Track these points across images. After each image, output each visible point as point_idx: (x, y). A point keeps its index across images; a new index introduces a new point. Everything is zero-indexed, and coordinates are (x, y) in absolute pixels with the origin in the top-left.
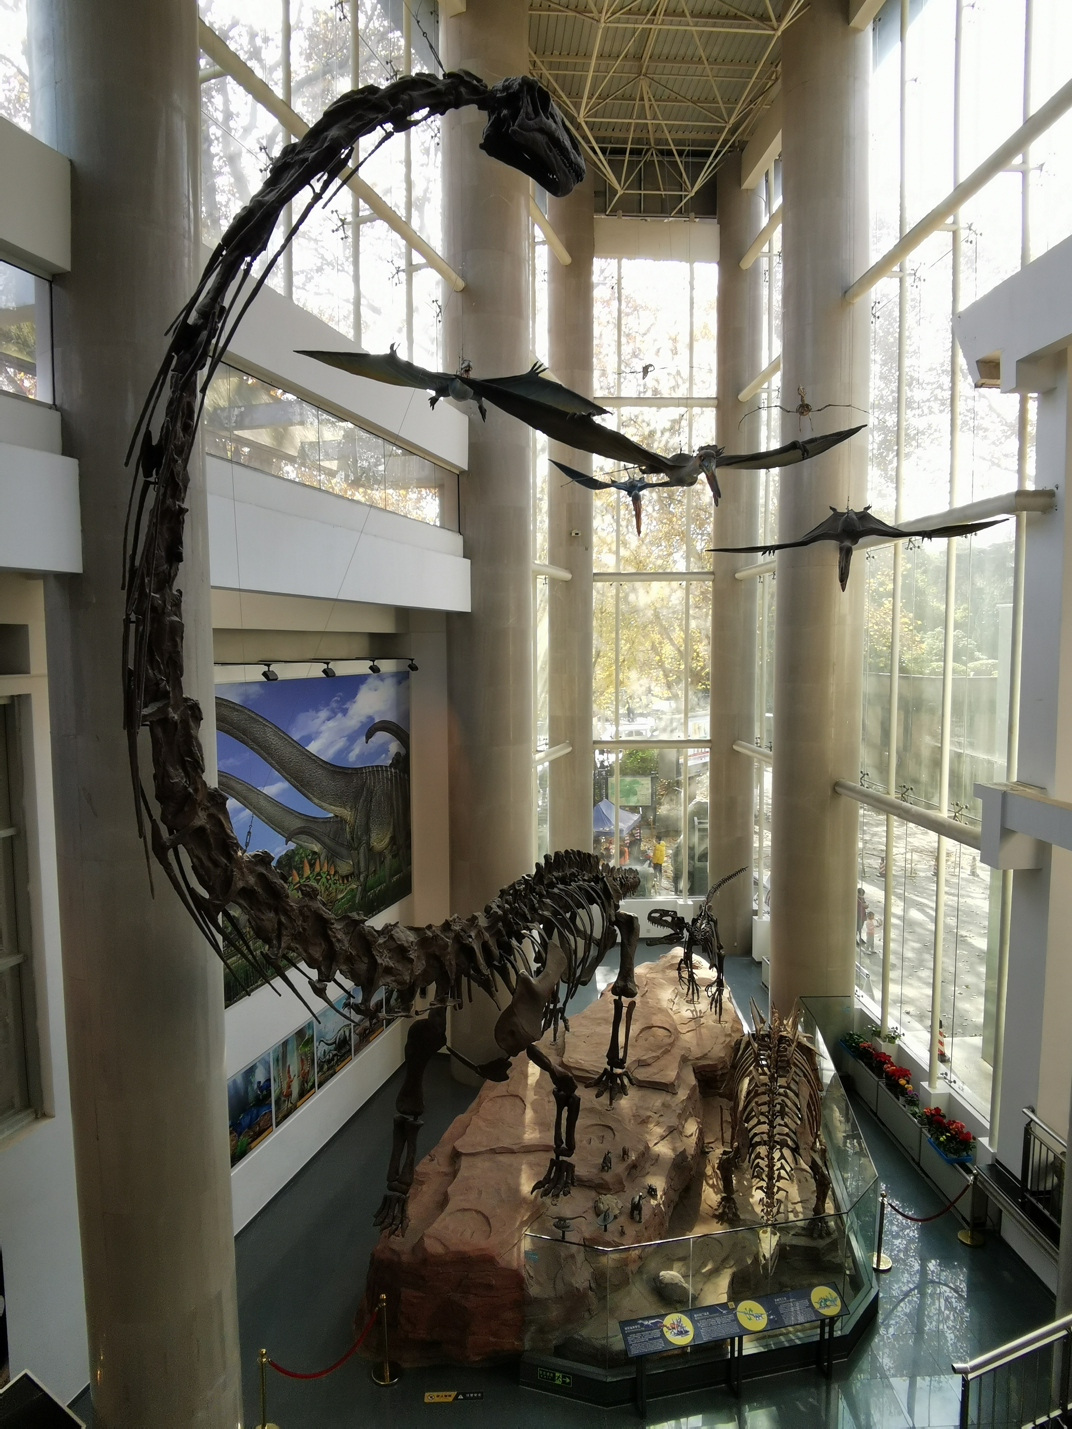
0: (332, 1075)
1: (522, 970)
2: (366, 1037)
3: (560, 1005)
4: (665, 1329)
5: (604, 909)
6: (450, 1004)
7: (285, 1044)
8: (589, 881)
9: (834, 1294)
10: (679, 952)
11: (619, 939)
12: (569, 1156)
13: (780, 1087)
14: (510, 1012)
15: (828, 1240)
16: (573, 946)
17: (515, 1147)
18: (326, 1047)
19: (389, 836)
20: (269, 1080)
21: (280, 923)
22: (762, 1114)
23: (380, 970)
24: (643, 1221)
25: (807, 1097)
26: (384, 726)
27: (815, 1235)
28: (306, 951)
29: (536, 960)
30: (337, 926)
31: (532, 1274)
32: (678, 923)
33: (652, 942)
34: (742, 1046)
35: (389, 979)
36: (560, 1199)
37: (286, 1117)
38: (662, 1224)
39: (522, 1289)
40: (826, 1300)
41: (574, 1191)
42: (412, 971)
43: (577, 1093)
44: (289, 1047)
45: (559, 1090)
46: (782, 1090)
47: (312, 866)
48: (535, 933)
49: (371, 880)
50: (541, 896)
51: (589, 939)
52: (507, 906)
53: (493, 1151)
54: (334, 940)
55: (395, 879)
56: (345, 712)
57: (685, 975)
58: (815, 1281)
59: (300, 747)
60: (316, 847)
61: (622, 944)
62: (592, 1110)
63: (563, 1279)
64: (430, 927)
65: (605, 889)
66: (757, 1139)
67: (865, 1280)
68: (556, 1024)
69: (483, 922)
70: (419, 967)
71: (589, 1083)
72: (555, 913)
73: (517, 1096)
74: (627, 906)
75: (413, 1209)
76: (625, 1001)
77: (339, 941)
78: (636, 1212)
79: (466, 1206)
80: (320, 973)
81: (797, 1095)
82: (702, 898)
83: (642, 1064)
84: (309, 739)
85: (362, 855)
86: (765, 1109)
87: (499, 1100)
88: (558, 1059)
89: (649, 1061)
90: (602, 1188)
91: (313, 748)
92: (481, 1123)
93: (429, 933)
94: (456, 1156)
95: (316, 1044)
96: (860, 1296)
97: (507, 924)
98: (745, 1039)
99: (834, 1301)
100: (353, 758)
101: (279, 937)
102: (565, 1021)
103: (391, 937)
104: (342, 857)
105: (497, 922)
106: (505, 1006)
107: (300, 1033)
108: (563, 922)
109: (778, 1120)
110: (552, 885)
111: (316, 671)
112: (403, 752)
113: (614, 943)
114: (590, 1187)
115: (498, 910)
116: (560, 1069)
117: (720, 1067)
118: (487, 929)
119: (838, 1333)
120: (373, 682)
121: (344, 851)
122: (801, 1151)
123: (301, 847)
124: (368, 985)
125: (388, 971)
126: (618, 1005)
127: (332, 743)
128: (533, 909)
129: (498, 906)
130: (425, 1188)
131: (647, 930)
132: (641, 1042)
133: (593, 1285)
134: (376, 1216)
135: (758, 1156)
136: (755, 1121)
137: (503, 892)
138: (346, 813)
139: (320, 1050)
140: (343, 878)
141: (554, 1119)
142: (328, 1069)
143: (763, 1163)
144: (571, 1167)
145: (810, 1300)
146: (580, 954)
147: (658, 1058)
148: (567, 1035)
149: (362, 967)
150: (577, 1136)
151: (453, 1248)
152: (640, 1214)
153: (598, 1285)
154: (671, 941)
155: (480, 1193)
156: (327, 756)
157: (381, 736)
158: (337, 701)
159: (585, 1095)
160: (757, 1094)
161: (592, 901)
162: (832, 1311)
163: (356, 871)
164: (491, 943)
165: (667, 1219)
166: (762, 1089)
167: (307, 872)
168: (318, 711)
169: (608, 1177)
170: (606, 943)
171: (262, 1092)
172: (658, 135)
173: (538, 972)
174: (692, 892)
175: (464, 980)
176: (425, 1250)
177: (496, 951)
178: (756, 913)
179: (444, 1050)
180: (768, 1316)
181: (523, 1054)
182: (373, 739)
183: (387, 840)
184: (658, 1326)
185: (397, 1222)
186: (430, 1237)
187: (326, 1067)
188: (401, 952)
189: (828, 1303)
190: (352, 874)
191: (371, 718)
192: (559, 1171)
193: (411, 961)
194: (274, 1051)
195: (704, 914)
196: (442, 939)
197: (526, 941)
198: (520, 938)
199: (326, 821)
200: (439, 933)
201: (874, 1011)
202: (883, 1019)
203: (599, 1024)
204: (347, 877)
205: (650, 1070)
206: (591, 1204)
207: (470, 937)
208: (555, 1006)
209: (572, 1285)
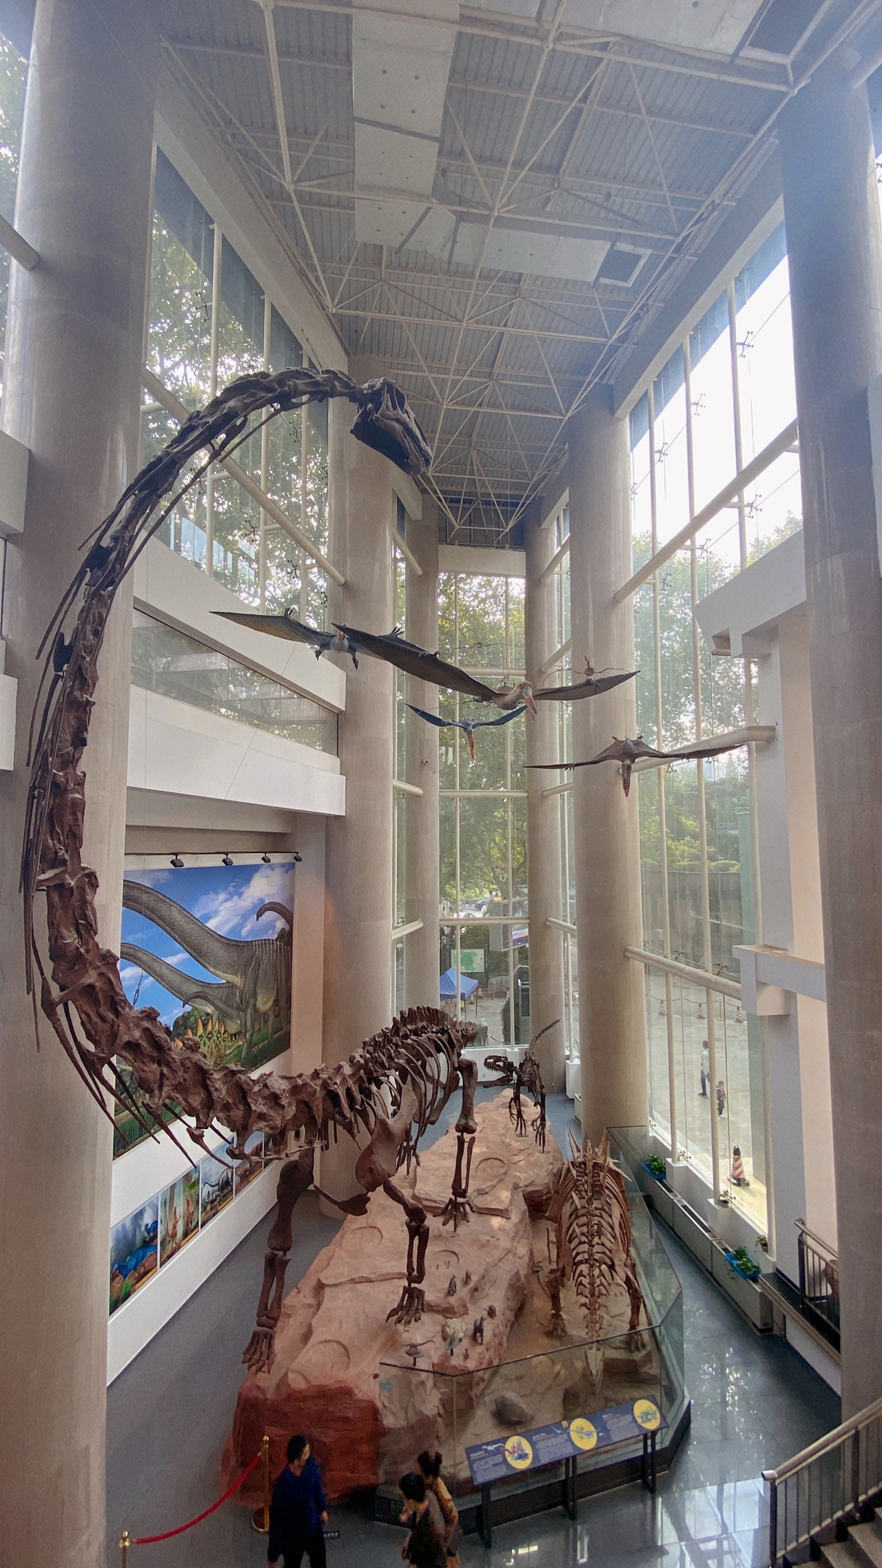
0: (214, 1215)
1: (380, 1112)
2: (246, 1177)
3: (412, 1143)
4: (507, 1454)
5: (449, 1057)
6: (317, 1145)
7: (173, 1187)
8: (437, 1033)
9: (654, 1408)
10: (509, 1093)
11: (461, 1084)
12: (420, 1283)
13: (596, 1209)
14: (369, 1151)
15: (644, 1352)
16: (423, 1090)
17: (372, 1277)
18: (211, 1189)
19: (273, 999)
20: (156, 1222)
21: (162, 1075)
22: (583, 1234)
23: (254, 1116)
24: (484, 1342)
25: (619, 1217)
26: (273, 907)
27: (633, 1348)
28: (186, 1100)
29: (393, 1104)
30: (216, 1076)
31: (386, 1404)
32: (509, 1067)
33: (487, 1085)
34: (563, 1173)
35: (262, 1124)
36: (411, 1325)
37: (169, 1257)
38: (501, 1344)
39: (377, 1420)
40: (647, 1414)
41: (425, 1317)
42: (283, 1117)
43: (426, 1223)
44: (176, 1191)
45: (411, 1221)
46: (597, 1212)
47: (205, 1025)
48: (392, 1079)
49: (255, 1038)
50: (397, 1046)
51: (436, 1083)
52: (368, 1055)
53: (353, 1281)
54: (212, 1089)
55: (276, 1035)
56: (240, 895)
57: (515, 1111)
58: (636, 1394)
59: (200, 924)
60: (209, 1009)
61: (464, 1087)
62: (439, 1237)
63: (414, 1406)
64: (300, 1076)
65: (450, 1040)
66: (579, 1258)
67: (679, 1392)
68: (409, 1160)
69: (347, 1070)
70: (291, 1112)
71: (436, 1212)
72: (409, 1061)
73: (374, 1227)
74: (467, 1053)
75: (279, 1344)
76: (467, 1137)
77: (216, 1090)
78: (478, 1334)
79: (329, 1337)
80: (198, 1120)
81: (610, 1216)
82: (526, 1046)
83: (481, 1192)
84: (208, 917)
85: (248, 1016)
86: (585, 1229)
87: (360, 1232)
88: (411, 1191)
89: (487, 1190)
90: (448, 1312)
91: (211, 924)
92: (343, 1254)
93: (300, 1082)
94: (320, 1287)
95: (201, 1185)
96: (675, 1408)
97: (369, 1072)
98: (565, 1167)
99: (654, 1413)
100: (245, 934)
101: (161, 1088)
102: (417, 1157)
103: (266, 1086)
104: (231, 1018)
105: (359, 1070)
106: (364, 1146)
107: (187, 1176)
108: (415, 1069)
109: (596, 1240)
110: (406, 1036)
111: (216, 861)
112: (287, 928)
113: (457, 1087)
114: (438, 1312)
115: (360, 1059)
116: (412, 1201)
117: (545, 1192)
118: (351, 1076)
119: (658, 1447)
120: (265, 871)
121: (234, 1013)
122: (617, 1268)
123: (196, 1009)
124: (242, 1130)
125: (262, 1117)
126: (461, 1142)
127: (228, 920)
128: (390, 1058)
129: (361, 1056)
130: (291, 1321)
131: (485, 1074)
132: (480, 1173)
133: (442, 1412)
134: (244, 1353)
135: (581, 1274)
136: (576, 1241)
137: (365, 1043)
138: (237, 980)
139: (204, 1191)
140: (231, 1036)
141: (407, 1247)
142: (211, 1209)
143: (586, 1281)
144: (421, 1293)
145: (633, 1414)
146: (429, 1097)
147: (494, 1186)
148: (419, 1169)
149: (238, 1113)
150: (427, 1263)
151: (314, 1383)
152: (481, 1336)
153: (446, 1411)
154: (503, 1082)
155: (341, 1323)
156: (223, 932)
157: (269, 915)
158: (235, 886)
159: (433, 1223)
160: (577, 1217)
161: (439, 1050)
162: (652, 1425)
163: (243, 1030)
164: (353, 1089)
165: (505, 1338)
166: (581, 1212)
167: (200, 1030)
168: (217, 894)
169: (452, 1300)
170: (451, 1086)
171: (149, 1234)
172: (483, 490)
173: (394, 1114)
174: (518, 1041)
175: (331, 1123)
176: (289, 1386)
177: (358, 1097)
178: (568, 1058)
179: (311, 1187)
180: (598, 1433)
181: (381, 1188)
182: (263, 917)
183: (271, 1003)
184: (500, 1451)
185: (263, 1358)
186: (293, 1371)
187: (209, 1207)
188: (274, 1099)
189: (649, 1417)
190: (239, 1033)
191: (262, 900)
192: (411, 1298)
193: (283, 1107)
194: (163, 1194)
195: (528, 1060)
196: (311, 1086)
197: (385, 1087)
198: (379, 1084)
199: (220, 986)
200: (309, 1081)
201: (665, 1138)
202: (673, 1145)
203: (445, 1158)
204: (235, 1035)
205: (488, 1198)
206: (439, 1328)
207: (336, 1083)
208: (408, 1144)
209: (421, 1413)
